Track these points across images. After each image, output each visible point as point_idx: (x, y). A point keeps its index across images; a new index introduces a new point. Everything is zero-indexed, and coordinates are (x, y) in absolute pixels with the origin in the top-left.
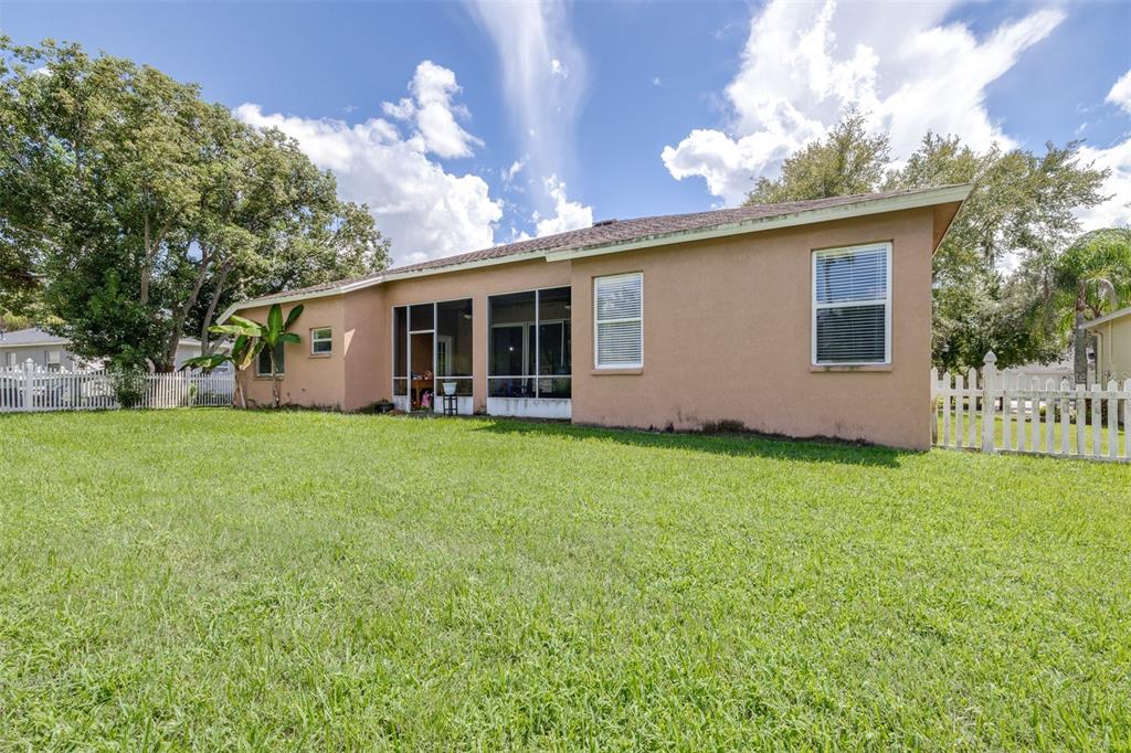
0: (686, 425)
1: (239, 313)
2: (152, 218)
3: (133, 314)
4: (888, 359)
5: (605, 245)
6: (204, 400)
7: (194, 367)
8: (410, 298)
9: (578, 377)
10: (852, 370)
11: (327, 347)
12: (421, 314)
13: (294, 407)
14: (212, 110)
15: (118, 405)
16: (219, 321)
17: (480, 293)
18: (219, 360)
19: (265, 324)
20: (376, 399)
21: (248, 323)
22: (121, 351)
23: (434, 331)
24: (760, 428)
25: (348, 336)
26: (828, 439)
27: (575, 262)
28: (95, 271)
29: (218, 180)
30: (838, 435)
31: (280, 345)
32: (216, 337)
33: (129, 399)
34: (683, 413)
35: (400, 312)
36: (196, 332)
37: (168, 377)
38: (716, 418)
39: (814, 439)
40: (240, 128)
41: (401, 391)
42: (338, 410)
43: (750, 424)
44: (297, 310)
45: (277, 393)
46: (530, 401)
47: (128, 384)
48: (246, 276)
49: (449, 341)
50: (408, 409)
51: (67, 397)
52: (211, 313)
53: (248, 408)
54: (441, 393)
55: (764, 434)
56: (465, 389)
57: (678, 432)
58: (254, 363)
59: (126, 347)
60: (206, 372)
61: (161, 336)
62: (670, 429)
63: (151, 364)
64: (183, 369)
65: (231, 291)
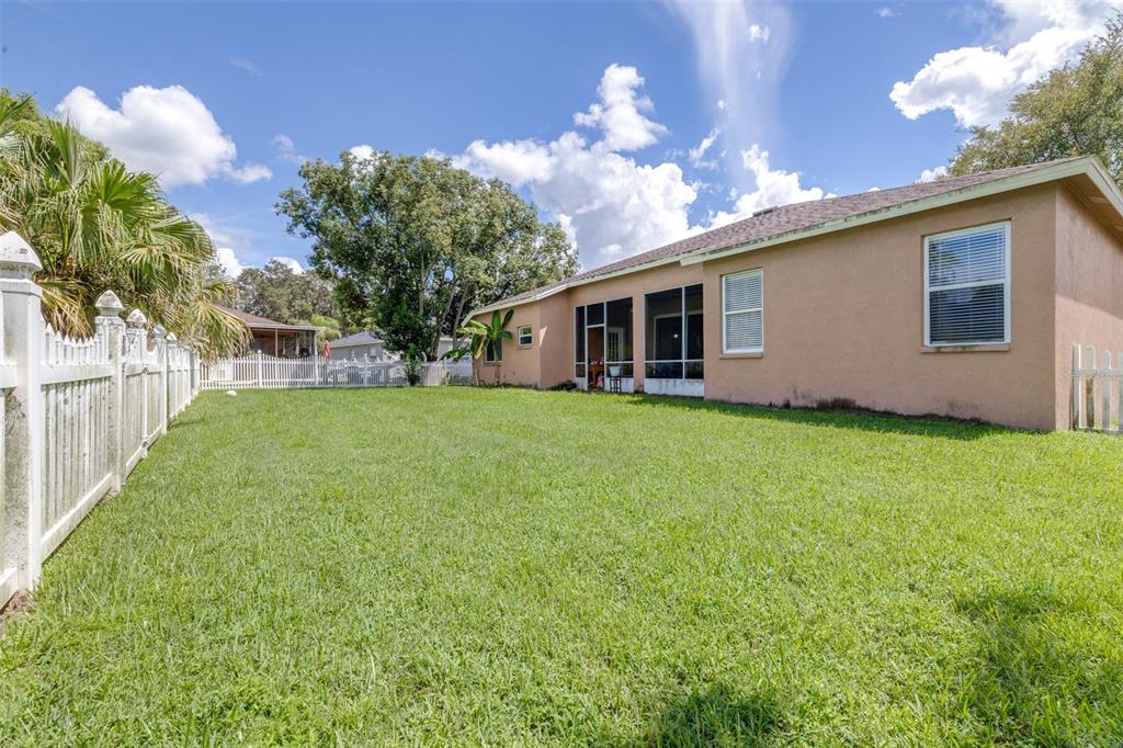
0: (801, 403)
1: (474, 318)
2: (425, 257)
3: (415, 323)
4: (1008, 338)
5: (727, 248)
6: (455, 381)
7: (448, 357)
8: (587, 299)
9: (709, 361)
10: (964, 350)
11: (527, 340)
12: (595, 311)
13: (507, 385)
14: (458, 175)
15: (408, 383)
16: (463, 324)
17: (638, 293)
18: (462, 353)
19: (490, 325)
20: (563, 380)
21: (480, 325)
22: (408, 348)
23: (604, 325)
24: (871, 406)
25: (543, 332)
26: (940, 417)
27: (706, 264)
28: (396, 295)
29: (462, 225)
30: (952, 414)
31: (499, 340)
32: (462, 335)
33: (413, 379)
34: (799, 391)
35: (580, 310)
36: (450, 332)
37: (434, 364)
38: (829, 395)
39: (925, 417)
40: (475, 182)
41: (580, 374)
42: (536, 388)
43: (862, 402)
44: (510, 313)
45: (498, 375)
46: (678, 381)
47: (413, 369)
48: (480, 288)
49: (621, 332)
50: (586, 389)
51: (382, 379)
52: (458, 318)
53: (480, 386)
54: (609, 375)
55: (874, 412)
56: (628, 372)
57: (795, 409)
58: (483, 354)
59: (411, 345)
60: (456, 360)
61: (430, 335)
62: (787, 406)
63: (425, 356)
64: (442, 359)
65: (470, 302)
